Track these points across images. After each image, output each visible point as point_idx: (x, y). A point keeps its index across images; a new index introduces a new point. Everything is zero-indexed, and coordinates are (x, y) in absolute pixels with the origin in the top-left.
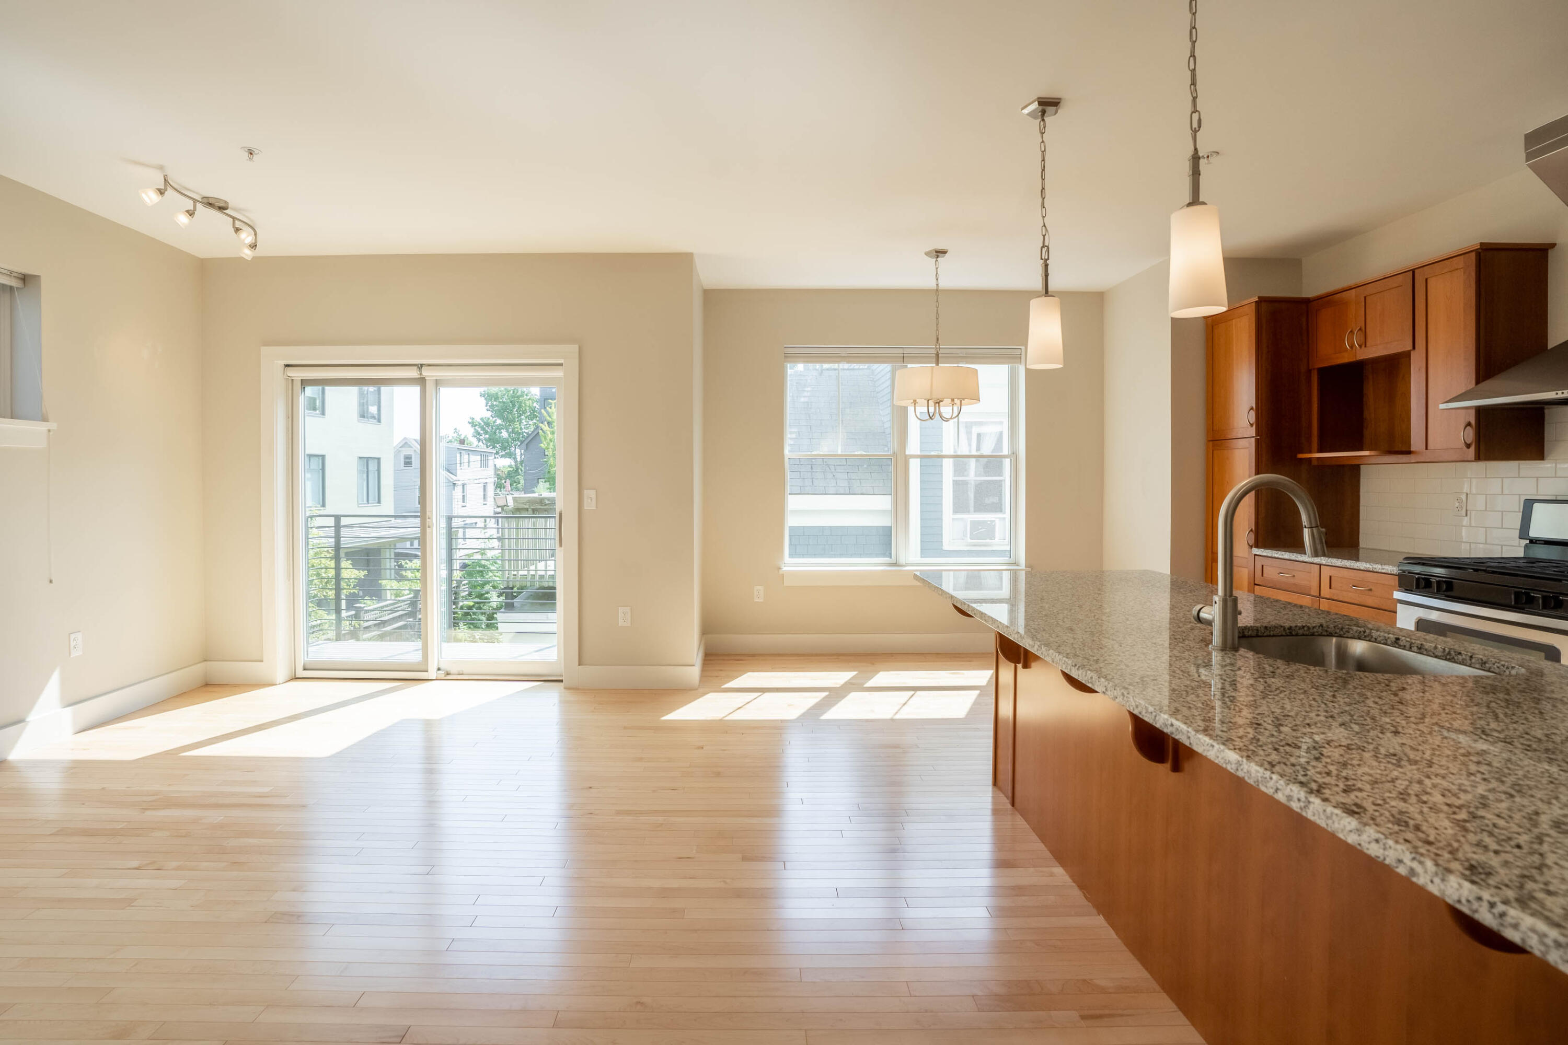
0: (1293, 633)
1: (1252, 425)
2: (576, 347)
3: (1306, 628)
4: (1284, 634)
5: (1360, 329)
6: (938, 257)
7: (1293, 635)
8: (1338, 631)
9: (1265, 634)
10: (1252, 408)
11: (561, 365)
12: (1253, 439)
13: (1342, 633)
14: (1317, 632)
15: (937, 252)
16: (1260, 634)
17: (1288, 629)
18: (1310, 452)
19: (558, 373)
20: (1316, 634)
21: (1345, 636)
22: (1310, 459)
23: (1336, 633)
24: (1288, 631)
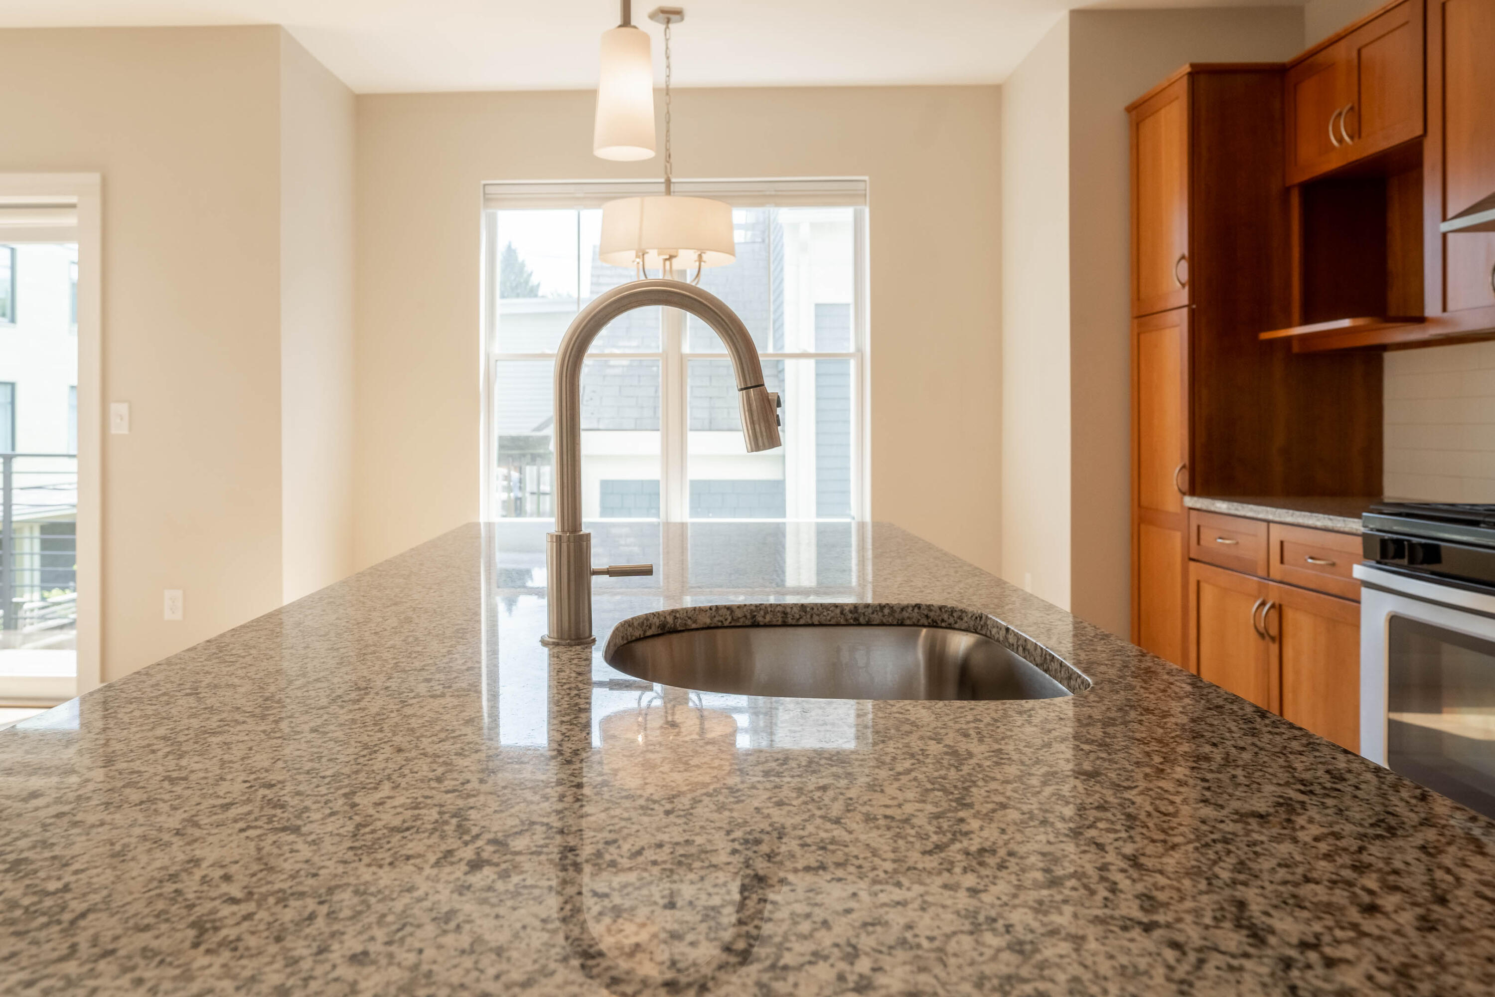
0: (862, 620)
1: (1183, 285)
2: (95, 178)
3: (886, 611)
4: (842, 621)
5: (1352, 108)
6: (668, 21)
7: (860, 625)
8: (945, 616)
9: (802, 622)
10: (1183, 257)
11: (73, 206)
12: (1185, 310)
13: (951, 620)
14: (909, 618)
15: (663, 11)
16: (790, 621)
17: (851, 612)
18: (1290, 325)
19: (70, 220)
20: (908, 622)
21: (957, 626)
22: (1289, 340)
23: (943, 621)
24: (850, 615)
